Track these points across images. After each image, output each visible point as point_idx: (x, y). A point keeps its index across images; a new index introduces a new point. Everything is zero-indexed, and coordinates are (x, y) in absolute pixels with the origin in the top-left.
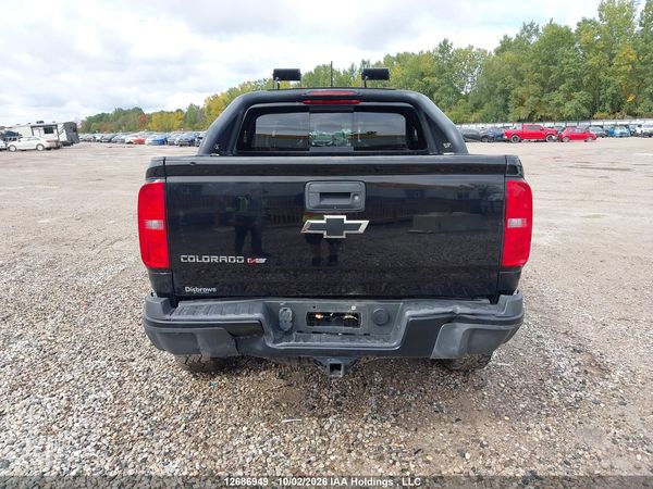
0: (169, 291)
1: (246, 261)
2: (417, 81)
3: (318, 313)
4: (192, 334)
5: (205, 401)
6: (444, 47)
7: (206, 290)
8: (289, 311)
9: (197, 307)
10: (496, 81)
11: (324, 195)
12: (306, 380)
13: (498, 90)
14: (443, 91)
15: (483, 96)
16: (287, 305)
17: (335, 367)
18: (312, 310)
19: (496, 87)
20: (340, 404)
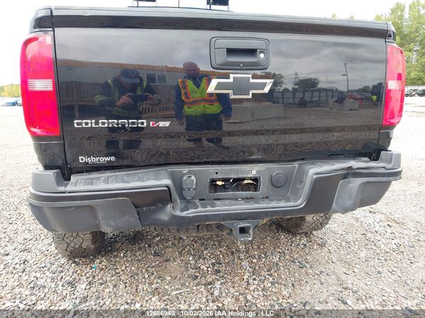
0: (60, 162)
1: (148, 124)
3: (219, 180)
4: (90, 207)
5: (90, 283)
7: (104, 160)
8: (193, 178)
9: (93, 179)
11: (231, 51)
12: (180, 254)
16: (190, 172)
17: (243, 230)
18: (215, 176)
20: (219, 272)
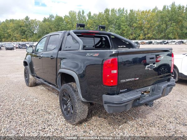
1: (135, 79)
2: (19, 28)
6: (27, 18)
10: (44, 30)
13: (45, 32)
14: (28, 32)
15: (41, 34)
16: (139, 91)
18: (143, 91)
19: (45, 31)
